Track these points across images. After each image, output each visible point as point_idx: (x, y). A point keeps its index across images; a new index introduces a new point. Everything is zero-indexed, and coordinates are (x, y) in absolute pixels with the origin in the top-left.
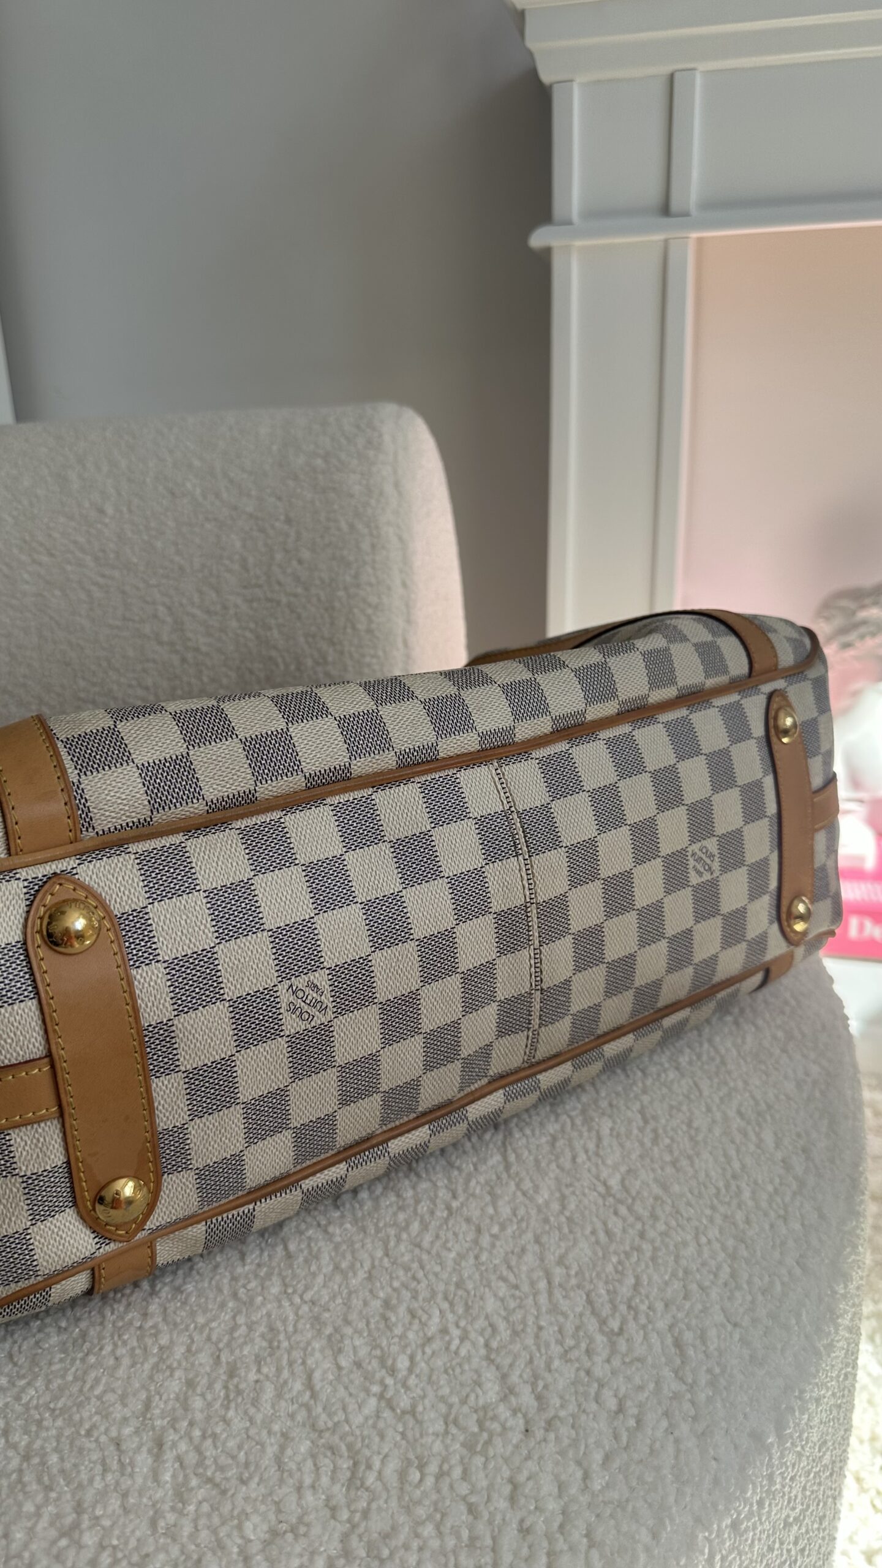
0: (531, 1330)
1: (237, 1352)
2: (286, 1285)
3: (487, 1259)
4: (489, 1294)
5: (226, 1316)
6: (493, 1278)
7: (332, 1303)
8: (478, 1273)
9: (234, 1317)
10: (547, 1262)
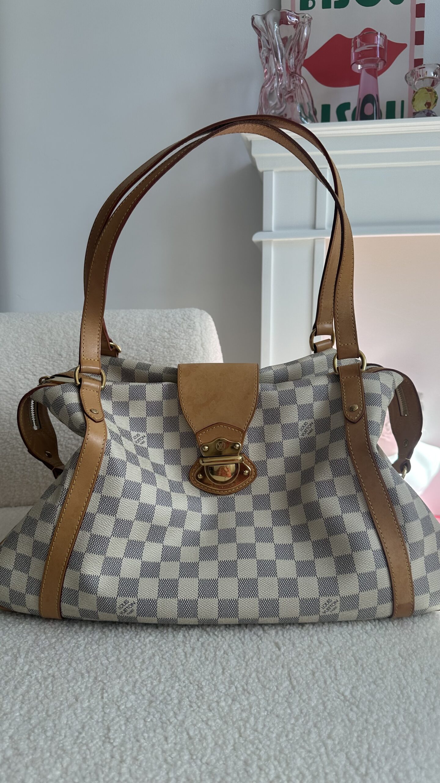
0: (322, 775)
2: (191, 755)
3: (292, 737)
4: (297, 756)
5: (163, 773)
6: (297, 747)
7: (218, 764)
8: (289, 745)
9: (168, 773)
10: (322, 737)
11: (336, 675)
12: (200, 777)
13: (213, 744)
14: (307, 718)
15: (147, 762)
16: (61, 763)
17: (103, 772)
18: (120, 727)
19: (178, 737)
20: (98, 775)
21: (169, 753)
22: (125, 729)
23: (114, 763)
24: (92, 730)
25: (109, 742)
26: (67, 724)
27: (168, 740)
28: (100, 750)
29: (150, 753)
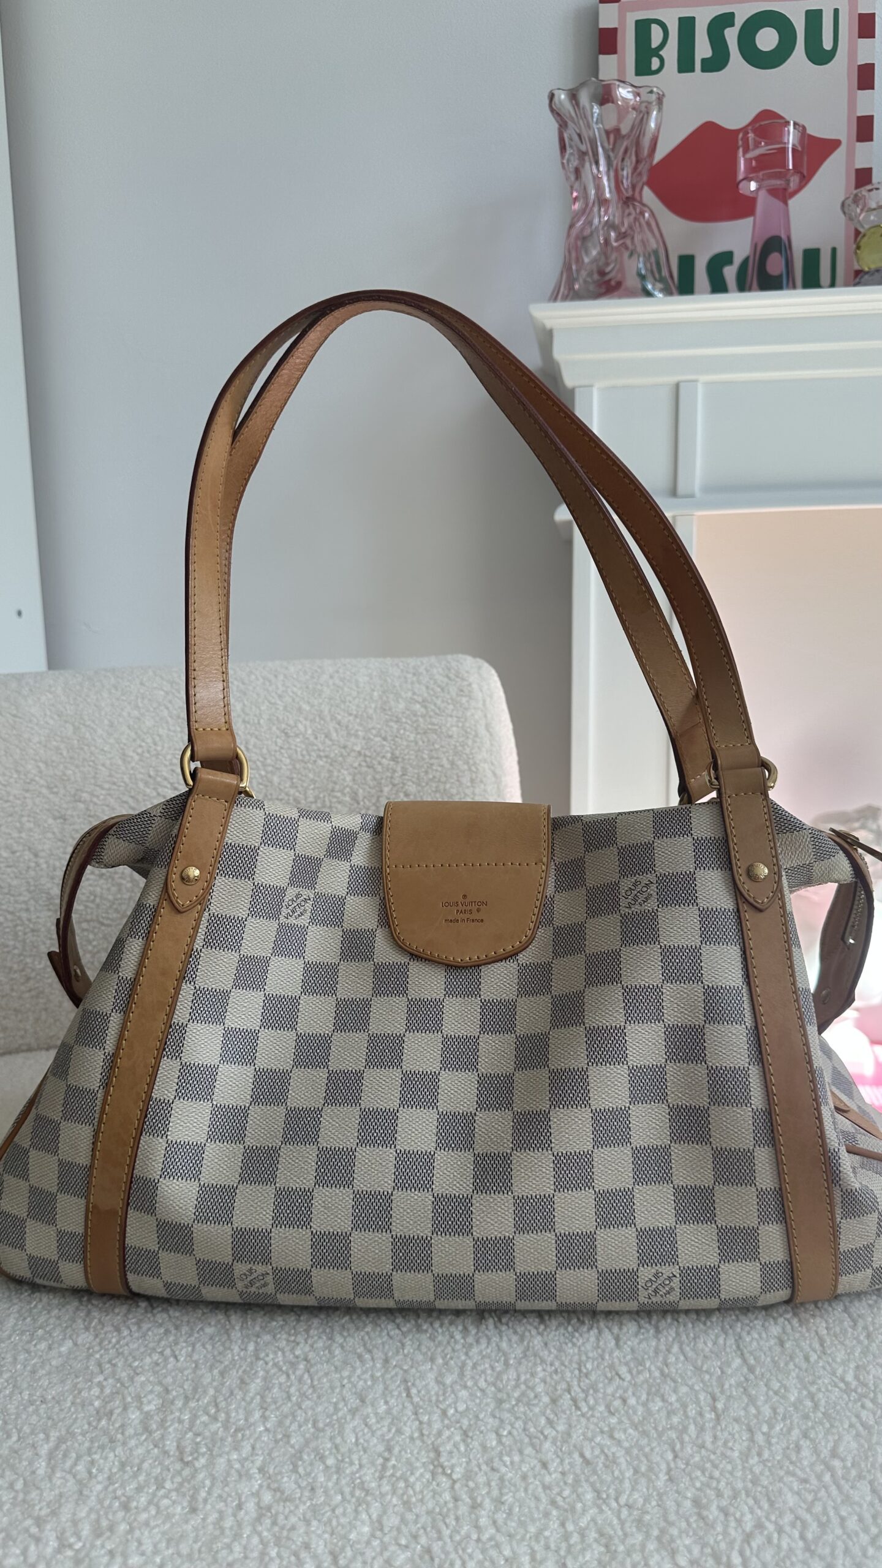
0: (835, 1521)
1: (580, 1558)
2: (598, 1492)
3: (769, 1456)
4: (785, 1490)
5: (554, 1525)
6: (782, 1473)
7: (648, 1506)
8: (767, 1470)
9: (563, 1525)
10: (822, 1456)
11: (822, 1345)
12: (622, 1529)
13: (632, 1471)
14: (788, 1422)
15: (520, 1507)
16: (368, 1513)
17: (447, 1526)
18: (456, 1445)
19: (567, 1461)
20: (439, 1532)
21: (556, 1490)
22: (466, 1450)
23: (463, 1510)
24: (406, 1452)
25: (444, 1473)
26: (357, 1443)
27: (549, 1466)
28: (431, 1488)
29: (522, 1489)
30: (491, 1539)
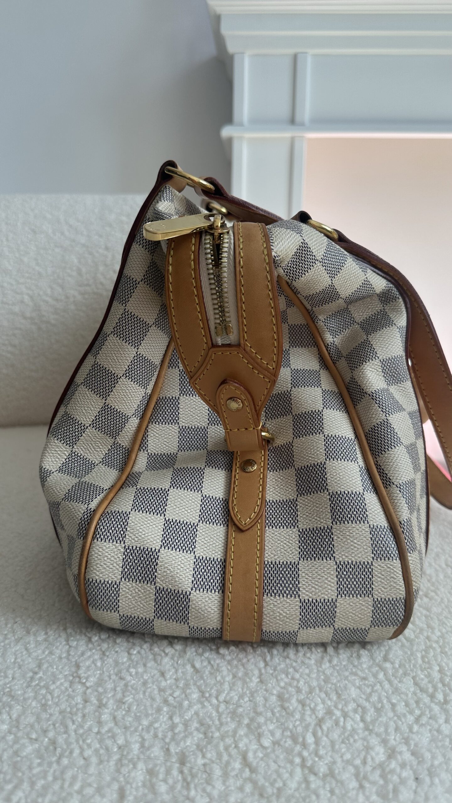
0: (388, 706)
1: (182, 743)
2: (202, 693)
3: (337, 662)
4: (349, 685)
5: (164, 718)
6: (347, 674)
7: (241, 701)
8: (336, 672)
9: (171, 718)
10: (377, 661)
12: (219, 720)
13: (231, 677)
15: (138, 705)
16: (9, 714)
17: (73, 722)
18: (94, 662)
19: (180, 671)
20: (66, 727)
21: (169, 692)
22: (102, 665)
23: (90, 708)
24: (53, 668)
25: (80, 682)
26: (15, 663)
27: (166, 675)
28: (67, 693)
29: (141, 692)
30: (110, 731)
